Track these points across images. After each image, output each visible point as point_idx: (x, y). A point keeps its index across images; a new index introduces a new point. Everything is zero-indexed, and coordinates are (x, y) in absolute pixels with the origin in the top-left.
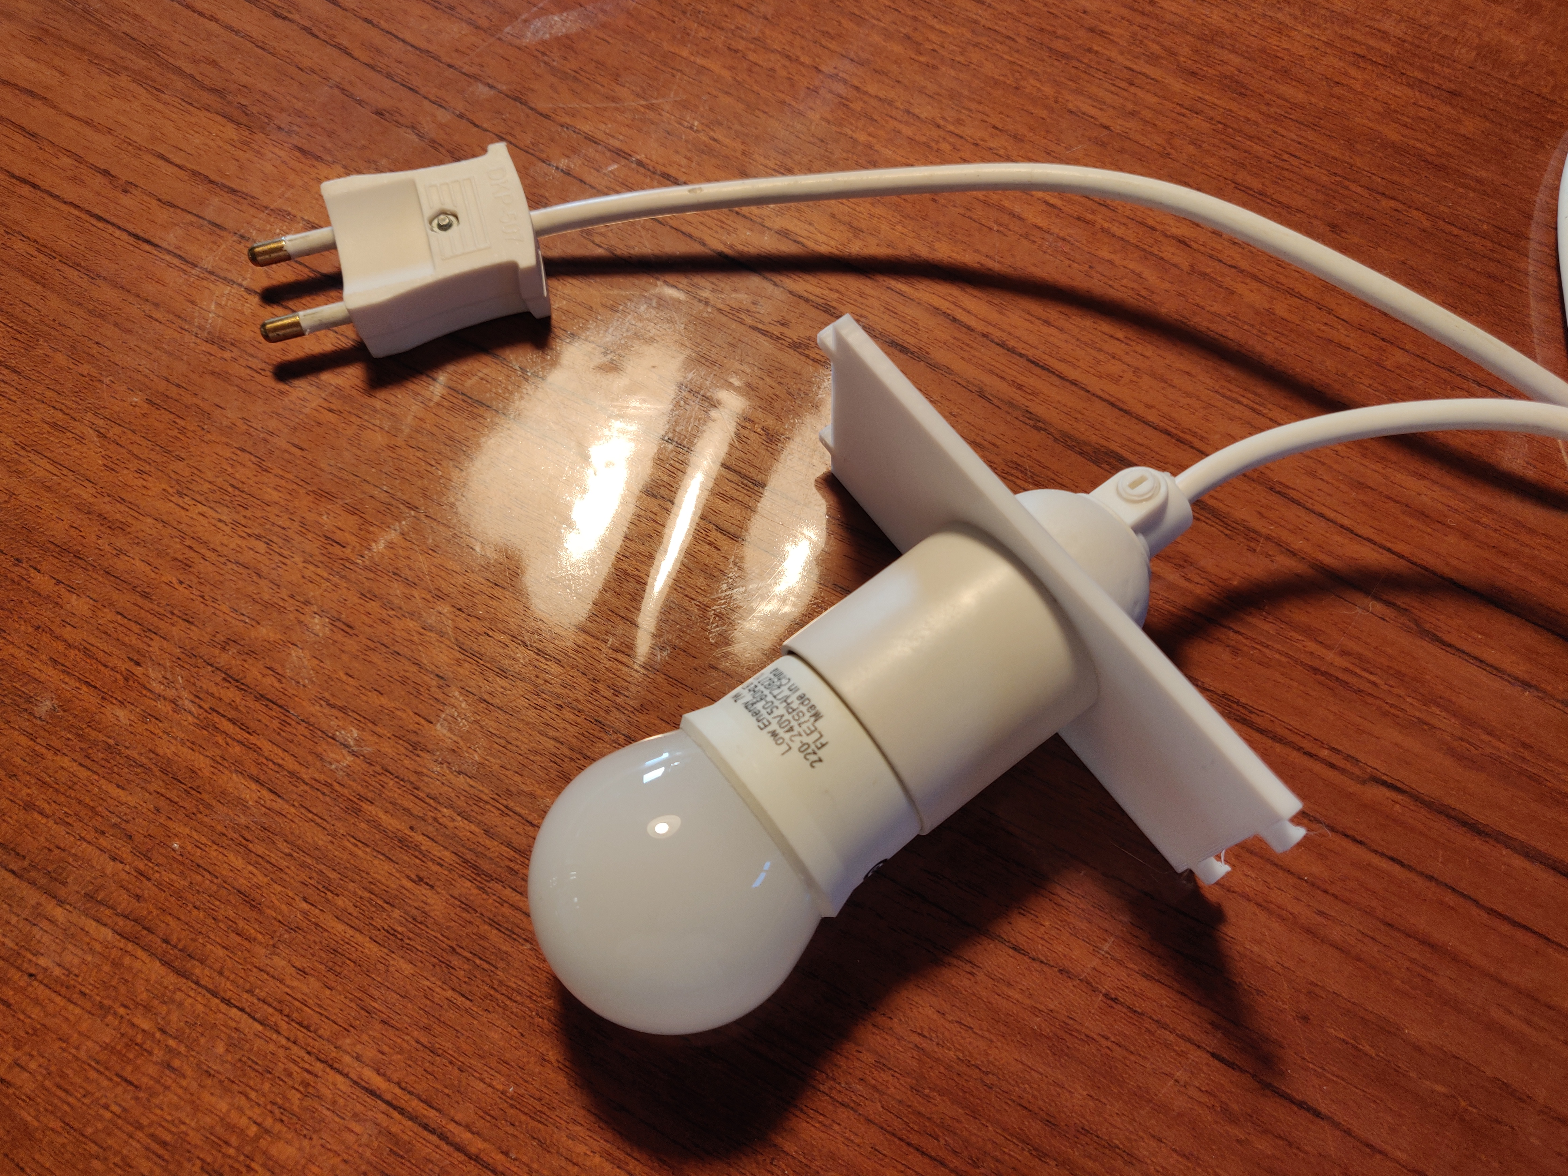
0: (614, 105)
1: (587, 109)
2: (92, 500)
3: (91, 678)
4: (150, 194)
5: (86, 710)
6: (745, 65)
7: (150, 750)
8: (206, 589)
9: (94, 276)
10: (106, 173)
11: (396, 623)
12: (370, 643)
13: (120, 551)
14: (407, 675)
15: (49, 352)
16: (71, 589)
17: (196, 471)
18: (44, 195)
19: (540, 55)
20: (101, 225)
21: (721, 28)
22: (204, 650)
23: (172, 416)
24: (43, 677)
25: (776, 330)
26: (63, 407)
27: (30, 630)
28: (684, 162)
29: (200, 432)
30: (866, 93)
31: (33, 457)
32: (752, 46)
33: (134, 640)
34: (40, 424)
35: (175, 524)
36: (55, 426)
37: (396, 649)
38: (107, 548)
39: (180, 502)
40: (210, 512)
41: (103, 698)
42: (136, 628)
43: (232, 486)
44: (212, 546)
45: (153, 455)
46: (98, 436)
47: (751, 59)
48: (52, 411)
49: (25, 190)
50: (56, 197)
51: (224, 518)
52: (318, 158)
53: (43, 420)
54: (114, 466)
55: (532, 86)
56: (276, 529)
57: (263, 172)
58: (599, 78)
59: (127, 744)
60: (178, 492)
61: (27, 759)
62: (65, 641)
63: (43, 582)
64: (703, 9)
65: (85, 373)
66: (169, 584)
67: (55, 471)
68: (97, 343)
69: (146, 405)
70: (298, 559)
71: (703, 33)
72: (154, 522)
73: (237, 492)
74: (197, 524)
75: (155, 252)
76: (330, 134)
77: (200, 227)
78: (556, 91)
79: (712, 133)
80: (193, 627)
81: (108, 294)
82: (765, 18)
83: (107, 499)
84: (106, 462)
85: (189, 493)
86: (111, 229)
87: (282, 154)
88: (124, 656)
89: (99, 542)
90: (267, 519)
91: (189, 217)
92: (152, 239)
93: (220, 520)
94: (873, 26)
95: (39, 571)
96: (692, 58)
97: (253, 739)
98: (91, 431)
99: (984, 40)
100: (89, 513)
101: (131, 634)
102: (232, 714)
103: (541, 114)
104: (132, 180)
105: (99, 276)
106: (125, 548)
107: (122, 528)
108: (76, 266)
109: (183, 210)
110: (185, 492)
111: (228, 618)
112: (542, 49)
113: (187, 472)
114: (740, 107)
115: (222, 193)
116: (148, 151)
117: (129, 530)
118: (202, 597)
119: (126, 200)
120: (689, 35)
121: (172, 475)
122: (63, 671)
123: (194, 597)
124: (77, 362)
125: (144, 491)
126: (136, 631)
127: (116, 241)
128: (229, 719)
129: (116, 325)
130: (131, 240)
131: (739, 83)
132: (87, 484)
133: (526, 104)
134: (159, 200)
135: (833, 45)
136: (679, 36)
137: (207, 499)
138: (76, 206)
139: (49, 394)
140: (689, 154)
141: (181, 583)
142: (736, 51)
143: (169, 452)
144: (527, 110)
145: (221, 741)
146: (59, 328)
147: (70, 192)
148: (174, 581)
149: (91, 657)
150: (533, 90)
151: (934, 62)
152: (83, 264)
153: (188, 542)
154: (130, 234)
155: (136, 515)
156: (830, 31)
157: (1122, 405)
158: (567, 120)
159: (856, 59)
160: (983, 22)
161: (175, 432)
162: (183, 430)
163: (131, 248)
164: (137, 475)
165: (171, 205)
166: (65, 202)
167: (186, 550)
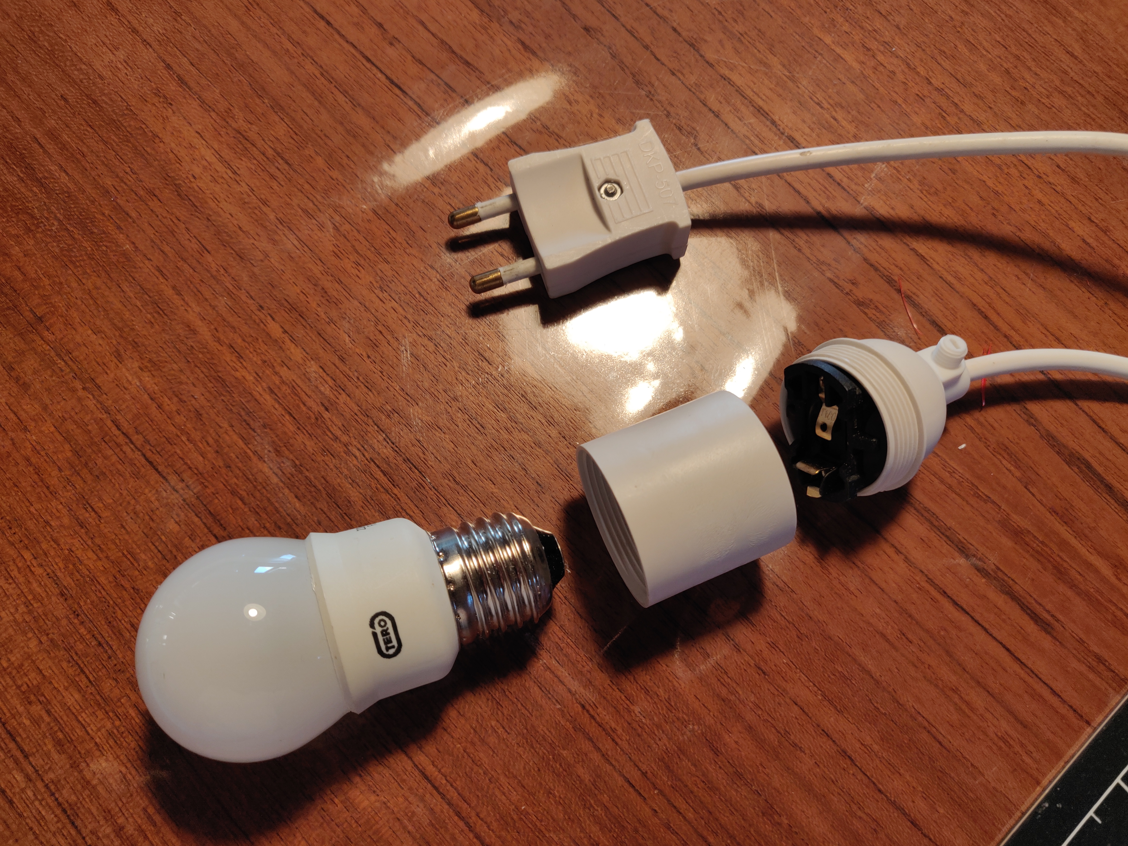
0: (764, 69)
1: (743, 67)
2: (319, 276)
3: (294, 412)
4: (408, 51)
5: (285, 433)
6: (872, 63)
7: (323, 477)
8: (385, 368)
9: (355, 104)
10: (380, 25)
11: (516, 433)
12: (494, 443)
13: (332, 320)
14: (516, 476)
15: (313, 154)
16: (293, 340)
17: (396, 275)
18: (335, 33)
19: (716, 13)
20: (368, 65)
21: (862, 28)
22: (374, 413)
23: (387, 227)
24: (261, 400)
25: (848, 286)
26: (314, 200)
27: (259, 362)
28: (807, 131)
29: (405, 245)
30: (962, 111)
31: (287, 232)
32: (882, 48)
33: (328, 392)
34: (296, 207)
35: (373, 311)
36: (305, 211)
37: (512, 453)
38: (323, 316)
39: (381, 295)
40: (400, 310)
41: (298, 428)
42: (331, 382)
43: (420, 293)
44: (396, 335)
45: (369, 254)
46: (334, 228)
47: (879, 59)
48: (306, 200)
49: (322, 24)
50: (342, 36)
51: (409, 316)
52: (534, 53)
53: (299, 205)
54: (340, 254)
55: (706, 38)
56: (444, 336)
57: (492, 54)
58: (758, 44)
59: (308, 467)
60: (381, 287)
61: (240, 457)
62: (281, 377)
63: (275, 329)
64: (851, 7)
65: (334, 177)
66: (360, 356)
67: (299, 246)
68: (348, 157)
69: (371, 214)
70: (456, 364)
71: (846, 27)
72: (359, 305)
73: (422, 300)
74: (388, 314)
75: (402, 97)
76: (548, 37)
77: (439, 85)
78: (723, 46)
79: (834, 113)
80: (370, 393)
81: (362, 120)
82: (898, 27)
83: (330, 278)
84: (335, 250)
85: (388, 290)
86: (375, 70)
87: (509, 43)
88: (318, 401)
89: (319, 309)
90: (440, 326)
91: (432, 76)
92: (402, 86)
93: (406, 318)
94: (983, 56)
95: (273, 319)
96: (833, 47)
97: (396, 491)
98: (329, 222)
99: (1069, 90)
100: (315, 285)
101: (327, 386)
102: (384, 467)
103: (707, 62)
104: (396, 36)
105: (359, 105)
106: (335, 319)
107: (337, 303)
108: (345, 93)
109: (428, 68)
110: (385, 288)
111: (396, 394)
112: (720, 9)
113: (389, 273)
114: (861, 96)
115: (459, 63)
116: (415, 17)
117: (340, 306)
118: (382, 372)
119: (390, 51)
120: (835, 26)
121: (379, 272)
122: (275, 400)
123: (376, 371)
124: (331, 167)
125: (357, 279)
126: (331, 384)
127: (377, 81)
128: (382, 471)
129: (363, 145)
130: (387, 83)
131: (865, 77)
132: (318, 262)
133: (698, 51)
134: (413, 57)
135: (946, 64)
136: (827, 25)
137: (399, 298)
138: (355, 47)
139: (307, 186)
140: (813, 126)
141: (369, 357)
142: (869, 50)
143: (380, 254)
144: (697, 56)
145: (373, 485)
146: (323, 137)
147: (352, 33)
148: (364, 354)
149: (296, 394)
150: (706, 41)
151: (1022, 98)
152: (350, 92)
153: (380, 328)
154: (387, 77)
155: (348, 296)
156: (946, 50)
157: (1101, 424)
158: (726, 72)
159: (961, 80)
160: (1072, 74)
161: (387, 240)
162: (393, 240)
163: (386, 89)
164: (354, 265)
165: (421, 62)
166: (347, 42)
167: (377, 333)
